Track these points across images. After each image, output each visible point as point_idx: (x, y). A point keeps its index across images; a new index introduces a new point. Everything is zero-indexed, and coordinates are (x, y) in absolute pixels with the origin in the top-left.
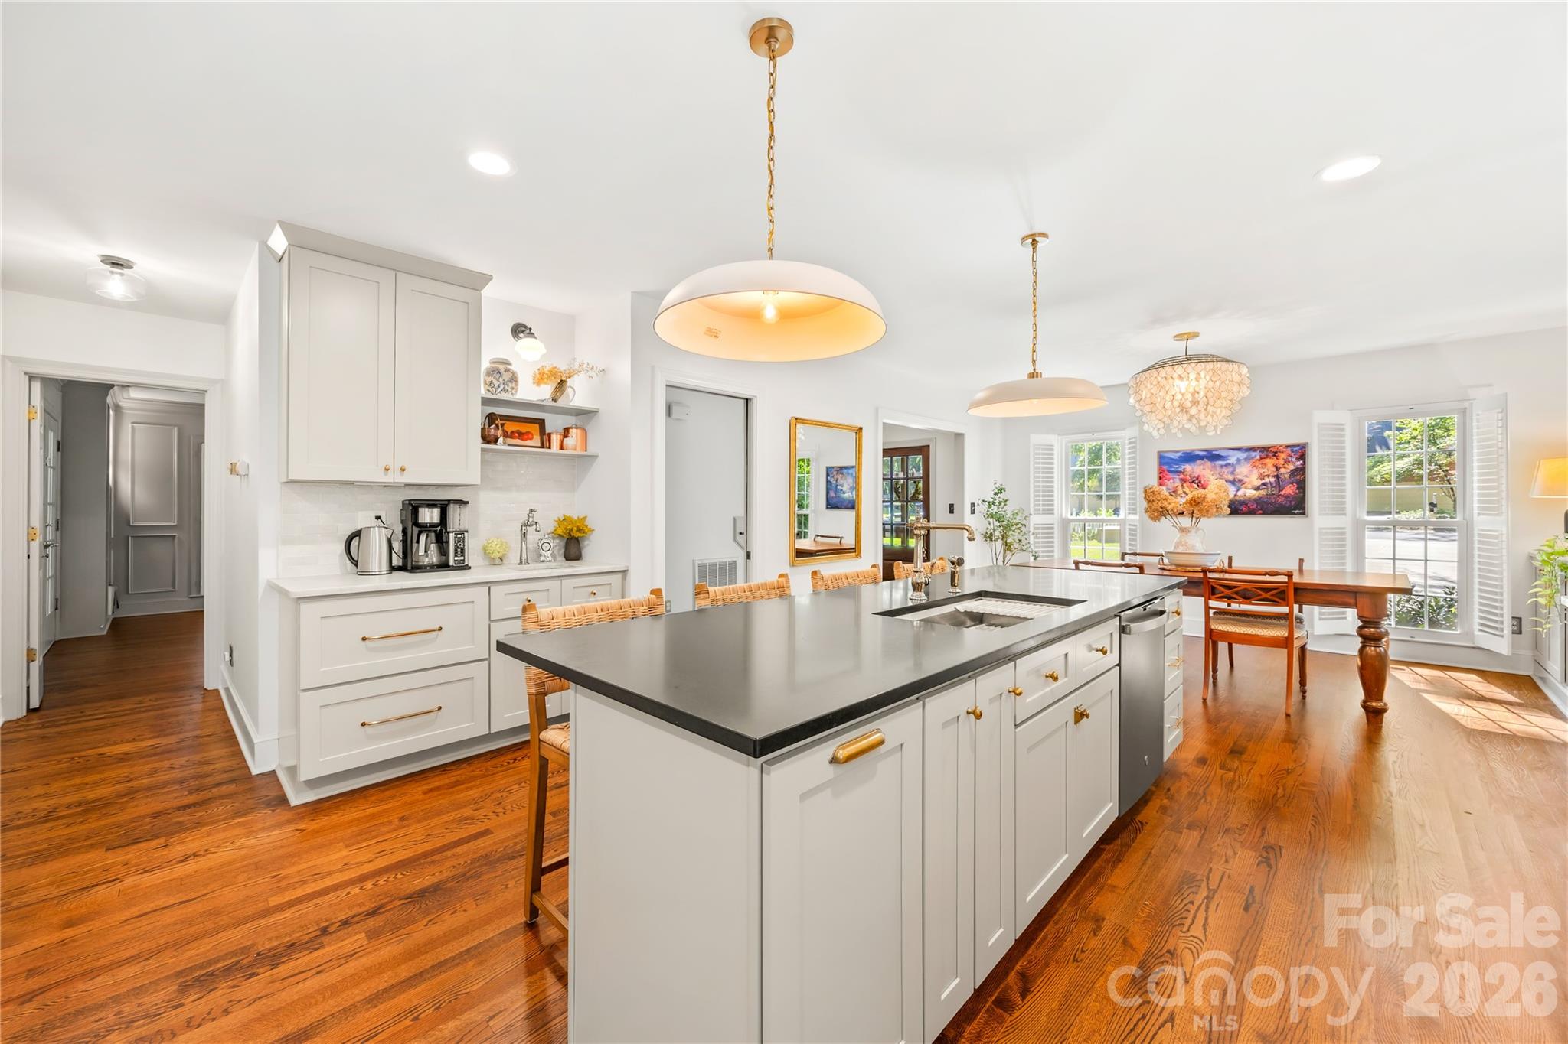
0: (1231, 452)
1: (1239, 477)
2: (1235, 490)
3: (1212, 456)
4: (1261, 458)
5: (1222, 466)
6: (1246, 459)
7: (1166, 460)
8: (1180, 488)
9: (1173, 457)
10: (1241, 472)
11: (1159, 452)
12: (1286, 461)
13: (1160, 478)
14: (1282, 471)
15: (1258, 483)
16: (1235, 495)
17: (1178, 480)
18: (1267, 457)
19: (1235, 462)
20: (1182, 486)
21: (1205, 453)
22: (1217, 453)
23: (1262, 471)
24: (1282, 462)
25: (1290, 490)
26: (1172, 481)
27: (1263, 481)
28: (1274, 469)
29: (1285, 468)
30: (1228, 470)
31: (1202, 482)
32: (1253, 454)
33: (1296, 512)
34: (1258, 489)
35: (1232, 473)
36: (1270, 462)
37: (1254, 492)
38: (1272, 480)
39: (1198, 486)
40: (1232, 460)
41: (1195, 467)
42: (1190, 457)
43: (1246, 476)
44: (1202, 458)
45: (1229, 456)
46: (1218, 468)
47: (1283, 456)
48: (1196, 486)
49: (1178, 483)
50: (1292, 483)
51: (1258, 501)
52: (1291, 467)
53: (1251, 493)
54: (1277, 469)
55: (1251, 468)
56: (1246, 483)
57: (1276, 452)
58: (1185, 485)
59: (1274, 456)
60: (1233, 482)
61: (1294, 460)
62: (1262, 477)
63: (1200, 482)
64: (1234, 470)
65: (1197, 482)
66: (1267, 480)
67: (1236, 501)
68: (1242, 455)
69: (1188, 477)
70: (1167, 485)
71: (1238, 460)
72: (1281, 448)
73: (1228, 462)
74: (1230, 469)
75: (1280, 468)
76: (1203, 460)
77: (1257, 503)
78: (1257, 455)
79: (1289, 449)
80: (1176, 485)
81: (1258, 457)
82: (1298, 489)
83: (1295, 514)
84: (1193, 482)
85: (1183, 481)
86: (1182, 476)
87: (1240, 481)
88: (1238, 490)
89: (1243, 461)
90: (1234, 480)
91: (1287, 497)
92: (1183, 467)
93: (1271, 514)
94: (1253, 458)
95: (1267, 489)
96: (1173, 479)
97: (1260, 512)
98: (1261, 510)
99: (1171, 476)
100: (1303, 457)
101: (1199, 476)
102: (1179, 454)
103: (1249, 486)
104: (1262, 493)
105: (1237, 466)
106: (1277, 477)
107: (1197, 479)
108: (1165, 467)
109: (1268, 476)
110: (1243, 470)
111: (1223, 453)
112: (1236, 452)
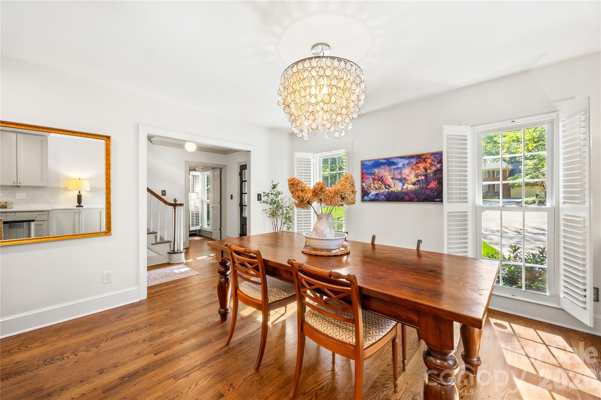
0: (399, 160)
1: (404, 176)
2: (402, 185)
3: (389, 163)
4: (417, 163)
5: (394, 169)
6: (408, 164)
7: (365, 167)
8: (372, 184)
9: (369, 164)
10: (405, 173)
11: (362, 161)
12: (431, 165)
13: (362, 178)
14: (429, 171)
15: (414, 180)
16: (402, 189)
17: (371, 179)
18: (420, 162)
19: (402, 166)
20: (373, 183)
21: (385, 161)
22: (392, 160)
23: (417, 172)
24: (428, 165)
25: (433, 185)
26: (368, 180)
27: (418, 179)
28: (424, 171)
29: (430, 169)
30: (398, 172)
31: (384, 180)
32: (412, 160)
33: (437, 200)
34: (414, 184)
35: (400, 174)
36: (422, 165)
37: (412, 186)
38: (423, 178)
39: (382, 182)
40: (400, 165)
41: (380, 170)
42: (377, 164)
43: (408, 176)
44: (383, 164)
45: (398, 162)
46: (392, 171)
47: (429, 161)
48: (380, 182)
49: (371, 181)
50: (435, 180)
51: (414, 192)
52: (434, 168)
53: (411, 187)
54: (426, 170)
55: (410, 170)
56: (408, 180)
57: (425, 159)
58: (375, 182)
59: (424, 161)
60: (400, 180)
61: (435, 163)
62: (417, 176)
63: (383, 180)
64: (401, 172)
65: (381, 180)
66: (420, 178)
67: (403, 192)
68: (406, 161)
69: (376, 177)
70: (366, 183)
71: (404, 165)
72: (428, 156)
73: (398, 166)
74: (399, 171)
75: (428, 169)
76: (384, 165)
77: (414, 194)
78: (414, 161)
79: (433, 156)
80: (370, 182)
81: (415, 163)
82: (438, 184)
83: (437, 202)
84: (379, 180)
85: (374, 179)
86: (373, 176)
87: (405, 179)
88: (403, 185)
89: (406, 165)
90: (401, 178)
91: (432, 189)
92: (374, 170)
93: (423, 201)
94: (412, 163)
95: (420, 184)
96: (369, 178)
97: (416, 200)
98: (416, 198)
99: (368, 176)
100: (441, 162)
101: (382, 176)
102: (372, 162)
103: (410, 182)
104: (417, 187)
105: (403, 169)
106: (426, 176)
107: (381, 178)
108: (365, 171)
109: (421, 175)
110: (406, 171)
111: (395, 161)
112: (402, 160)
